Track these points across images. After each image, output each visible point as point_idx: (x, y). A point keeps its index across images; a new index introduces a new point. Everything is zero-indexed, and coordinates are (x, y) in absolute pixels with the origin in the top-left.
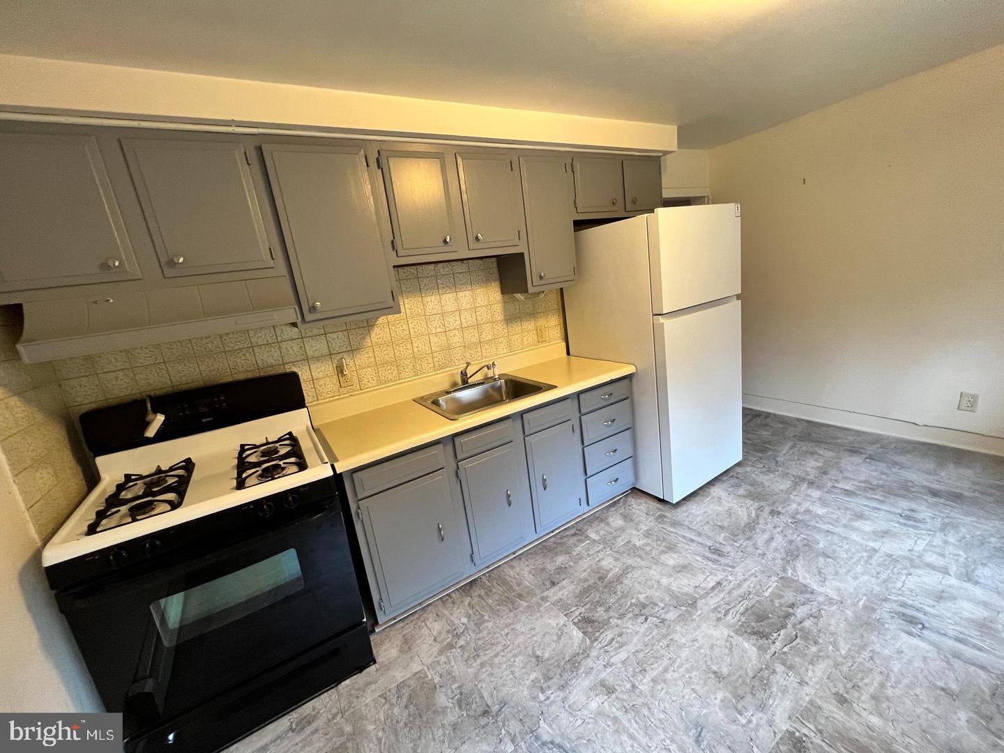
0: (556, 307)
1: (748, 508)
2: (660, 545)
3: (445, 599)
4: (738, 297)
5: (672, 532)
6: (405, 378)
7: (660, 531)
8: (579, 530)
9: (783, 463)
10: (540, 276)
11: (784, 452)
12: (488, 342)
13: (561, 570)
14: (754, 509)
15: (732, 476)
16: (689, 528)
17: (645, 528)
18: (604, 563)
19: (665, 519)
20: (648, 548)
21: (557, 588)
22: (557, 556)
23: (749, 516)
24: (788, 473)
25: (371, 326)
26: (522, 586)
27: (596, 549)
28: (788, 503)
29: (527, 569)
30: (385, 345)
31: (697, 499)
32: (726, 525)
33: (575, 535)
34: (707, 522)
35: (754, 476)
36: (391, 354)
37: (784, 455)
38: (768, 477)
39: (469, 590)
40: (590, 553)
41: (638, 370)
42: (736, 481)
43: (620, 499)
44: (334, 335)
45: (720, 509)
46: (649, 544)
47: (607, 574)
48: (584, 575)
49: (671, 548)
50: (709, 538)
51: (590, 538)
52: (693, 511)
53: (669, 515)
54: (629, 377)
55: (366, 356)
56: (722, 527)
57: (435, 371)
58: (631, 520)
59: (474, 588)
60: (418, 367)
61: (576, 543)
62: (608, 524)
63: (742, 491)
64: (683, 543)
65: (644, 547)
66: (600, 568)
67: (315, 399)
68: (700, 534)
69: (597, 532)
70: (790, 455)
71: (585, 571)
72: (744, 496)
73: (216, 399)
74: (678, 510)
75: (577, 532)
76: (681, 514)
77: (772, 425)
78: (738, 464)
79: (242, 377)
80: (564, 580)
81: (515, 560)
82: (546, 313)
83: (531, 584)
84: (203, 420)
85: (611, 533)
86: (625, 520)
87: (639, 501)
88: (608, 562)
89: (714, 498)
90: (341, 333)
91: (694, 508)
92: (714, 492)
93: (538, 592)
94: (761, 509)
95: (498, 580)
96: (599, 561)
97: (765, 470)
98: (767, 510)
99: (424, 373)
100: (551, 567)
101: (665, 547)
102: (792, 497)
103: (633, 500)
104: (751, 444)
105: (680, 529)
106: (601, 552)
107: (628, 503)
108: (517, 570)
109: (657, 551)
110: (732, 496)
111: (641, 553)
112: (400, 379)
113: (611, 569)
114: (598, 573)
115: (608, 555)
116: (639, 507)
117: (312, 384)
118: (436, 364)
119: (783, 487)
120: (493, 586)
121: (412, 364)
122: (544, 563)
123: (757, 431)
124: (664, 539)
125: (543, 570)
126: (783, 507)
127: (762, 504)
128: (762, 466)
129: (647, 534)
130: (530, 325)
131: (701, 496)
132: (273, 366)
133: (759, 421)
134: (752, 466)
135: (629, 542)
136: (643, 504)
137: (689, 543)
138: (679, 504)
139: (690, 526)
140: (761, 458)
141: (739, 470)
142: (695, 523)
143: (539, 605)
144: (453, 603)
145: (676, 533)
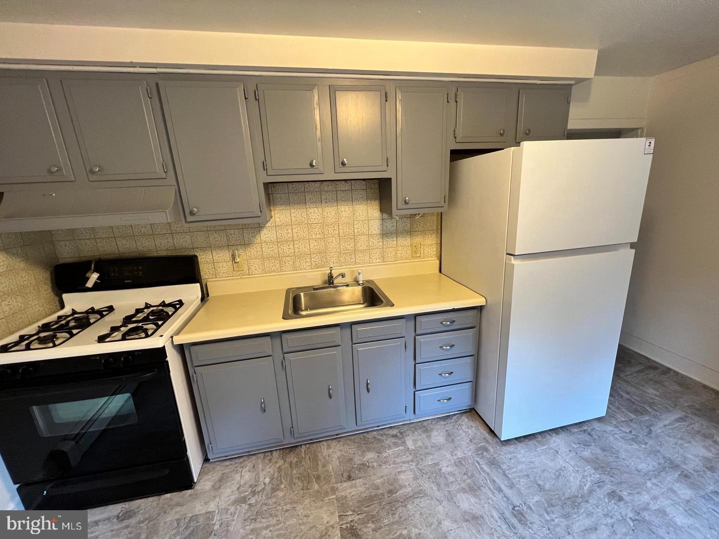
0: (435, 228)
1: (583, 477)
2: (464, 481)
3: (267, 454)
4: (632, 245)
5: (484, 471)
6: (286, 271)
7: (473, 464)
8: (401, 433)
9: (657, 437)
10: (405, 202)
11: (666, 422)
12: (363, 251)
13: (364, 467)
14: (591, 481)
15: (585, 431)
16: (505, 475)
17: (460, 454)
18: (402, 477)
19: (485, 453)
20: (451, 479)
21: (349, 483)
22: (368, 451)
23: (581, 487)
24: (659, 451)
25: (261, 227)
26: (325, 469)
27: (404, 458)
28: (639, 490)
29: (339, 454)
30: (272, 243)
31: (531, 443)
32: (547, 486)
33: (395, 436)
34: (528, 476)
35: (612, 439)
36: (276, 251)
37: (665, 426)
38: (629, 447)
39: (287, 454)
40: (398, 460)
41: (489, 303)
42: (587, 438)
43: (454, 415)
44: (232, 232)
45: (551, 464)
46: (453, 475)
47: (398, 490)
48: (378, 481)
49: (473, 489)
50: (520, 493)
51: (406, 445)
52: (519, 456)
53: (492, 450)
54: (480, 308)
55: (255, 249)
56: (541, 488)
57: (312, 269)
58: (453, 441)
59: (292, 453)
60: (297, 264)
61: (392, 445)
62: (429, 437)
63: (587, 453)
64: (490, 489)
65: (447, 476)
66: (395, 480)
67: (214, 276)
68: (512, 486)
69: (415, 441)
70: (673, 429)
71: (382, 477)
72: (587, 461)
73: (136, 268)
74: (505, 448)
75: (399, 434)
76: (505, 454)
77: (666, 384)
78: (599, 420)
79: (164, 254)
80: (360, 478)
81: (335, 441)
82: (424, 232)
83: (333, 470)
84: (126, 281)
85: (426, 447)
86: (446, 440)
87: (471, 423)
88: (406, 478)
89: (550, 449)
90: (237, 230)
91: (522, 452)
92: (555, 442)
93: (333, 480)
94: (600, 484)
95: (312, 454)
96: (399, 472)
97: (630, 436)
98: (608, 488)
99: (301, 269)
100: (357, 460)
101: (469, 485)
102: (649, 484)
103: (466, 420)
104: (629, 399)
105: (494, 470)
106: (406, 465)
107: (460, 422)
108: (330, 451)
109: (458, 486)
110: (573, 454)
111: (442, 481)
112: (281, 271)
113: (405, 486)
114: (392, 485)
115: (411, 470)
116: (468, 429)
117: (213, 265)
118: (314, 264)
119: (642, 466)
120: (305, 458)
121: (292, 261)
122: (354, 454)
123: (643, 386)
124: (473, 476)
125: (351, 460)
126: (630, 494)
127: (604, 477)
128: (628, 431)
129: (459, 463)
130: (405, 242)
131: (537, 441)
132: (186, 249)
133: (652, 374)
134: (616, 427)
135: (437, 464)
136: (473, 429)
137: (495, 491)
138: (508, 442)
139: (507, 472)
140: (631, 420)
141: (596, 425)
142: (514, 470)
143: (327, 494)
144: (270, 460)
145: (488, 474)
